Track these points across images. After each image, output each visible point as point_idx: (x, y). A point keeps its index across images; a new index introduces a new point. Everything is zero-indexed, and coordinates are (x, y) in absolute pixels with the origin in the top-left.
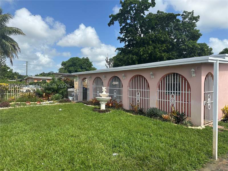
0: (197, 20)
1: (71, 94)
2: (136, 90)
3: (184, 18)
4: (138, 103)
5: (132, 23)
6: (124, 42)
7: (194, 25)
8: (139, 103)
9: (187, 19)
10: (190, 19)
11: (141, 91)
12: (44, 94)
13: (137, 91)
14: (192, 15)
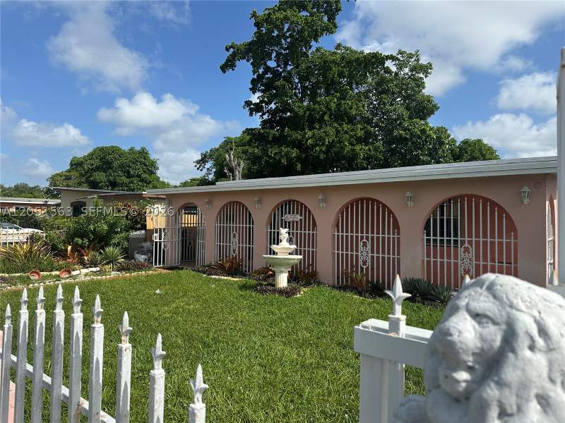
0: (427, 73)
1: (142, 247)
2: (357, 237)
3: (400, 67)
4: (365, 267)
5: (279, 68)
6: (261, 114)
7: (420, 85)
8: (367, 269)
9: (407, 70)
10: (413, 69)
11: (373, 238)
12: (69, 248)
13: (362, 237)
14: (418, 60)
